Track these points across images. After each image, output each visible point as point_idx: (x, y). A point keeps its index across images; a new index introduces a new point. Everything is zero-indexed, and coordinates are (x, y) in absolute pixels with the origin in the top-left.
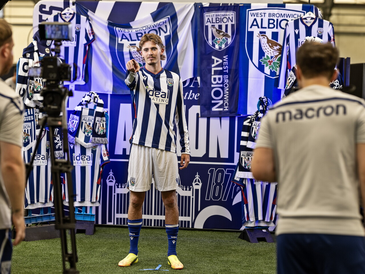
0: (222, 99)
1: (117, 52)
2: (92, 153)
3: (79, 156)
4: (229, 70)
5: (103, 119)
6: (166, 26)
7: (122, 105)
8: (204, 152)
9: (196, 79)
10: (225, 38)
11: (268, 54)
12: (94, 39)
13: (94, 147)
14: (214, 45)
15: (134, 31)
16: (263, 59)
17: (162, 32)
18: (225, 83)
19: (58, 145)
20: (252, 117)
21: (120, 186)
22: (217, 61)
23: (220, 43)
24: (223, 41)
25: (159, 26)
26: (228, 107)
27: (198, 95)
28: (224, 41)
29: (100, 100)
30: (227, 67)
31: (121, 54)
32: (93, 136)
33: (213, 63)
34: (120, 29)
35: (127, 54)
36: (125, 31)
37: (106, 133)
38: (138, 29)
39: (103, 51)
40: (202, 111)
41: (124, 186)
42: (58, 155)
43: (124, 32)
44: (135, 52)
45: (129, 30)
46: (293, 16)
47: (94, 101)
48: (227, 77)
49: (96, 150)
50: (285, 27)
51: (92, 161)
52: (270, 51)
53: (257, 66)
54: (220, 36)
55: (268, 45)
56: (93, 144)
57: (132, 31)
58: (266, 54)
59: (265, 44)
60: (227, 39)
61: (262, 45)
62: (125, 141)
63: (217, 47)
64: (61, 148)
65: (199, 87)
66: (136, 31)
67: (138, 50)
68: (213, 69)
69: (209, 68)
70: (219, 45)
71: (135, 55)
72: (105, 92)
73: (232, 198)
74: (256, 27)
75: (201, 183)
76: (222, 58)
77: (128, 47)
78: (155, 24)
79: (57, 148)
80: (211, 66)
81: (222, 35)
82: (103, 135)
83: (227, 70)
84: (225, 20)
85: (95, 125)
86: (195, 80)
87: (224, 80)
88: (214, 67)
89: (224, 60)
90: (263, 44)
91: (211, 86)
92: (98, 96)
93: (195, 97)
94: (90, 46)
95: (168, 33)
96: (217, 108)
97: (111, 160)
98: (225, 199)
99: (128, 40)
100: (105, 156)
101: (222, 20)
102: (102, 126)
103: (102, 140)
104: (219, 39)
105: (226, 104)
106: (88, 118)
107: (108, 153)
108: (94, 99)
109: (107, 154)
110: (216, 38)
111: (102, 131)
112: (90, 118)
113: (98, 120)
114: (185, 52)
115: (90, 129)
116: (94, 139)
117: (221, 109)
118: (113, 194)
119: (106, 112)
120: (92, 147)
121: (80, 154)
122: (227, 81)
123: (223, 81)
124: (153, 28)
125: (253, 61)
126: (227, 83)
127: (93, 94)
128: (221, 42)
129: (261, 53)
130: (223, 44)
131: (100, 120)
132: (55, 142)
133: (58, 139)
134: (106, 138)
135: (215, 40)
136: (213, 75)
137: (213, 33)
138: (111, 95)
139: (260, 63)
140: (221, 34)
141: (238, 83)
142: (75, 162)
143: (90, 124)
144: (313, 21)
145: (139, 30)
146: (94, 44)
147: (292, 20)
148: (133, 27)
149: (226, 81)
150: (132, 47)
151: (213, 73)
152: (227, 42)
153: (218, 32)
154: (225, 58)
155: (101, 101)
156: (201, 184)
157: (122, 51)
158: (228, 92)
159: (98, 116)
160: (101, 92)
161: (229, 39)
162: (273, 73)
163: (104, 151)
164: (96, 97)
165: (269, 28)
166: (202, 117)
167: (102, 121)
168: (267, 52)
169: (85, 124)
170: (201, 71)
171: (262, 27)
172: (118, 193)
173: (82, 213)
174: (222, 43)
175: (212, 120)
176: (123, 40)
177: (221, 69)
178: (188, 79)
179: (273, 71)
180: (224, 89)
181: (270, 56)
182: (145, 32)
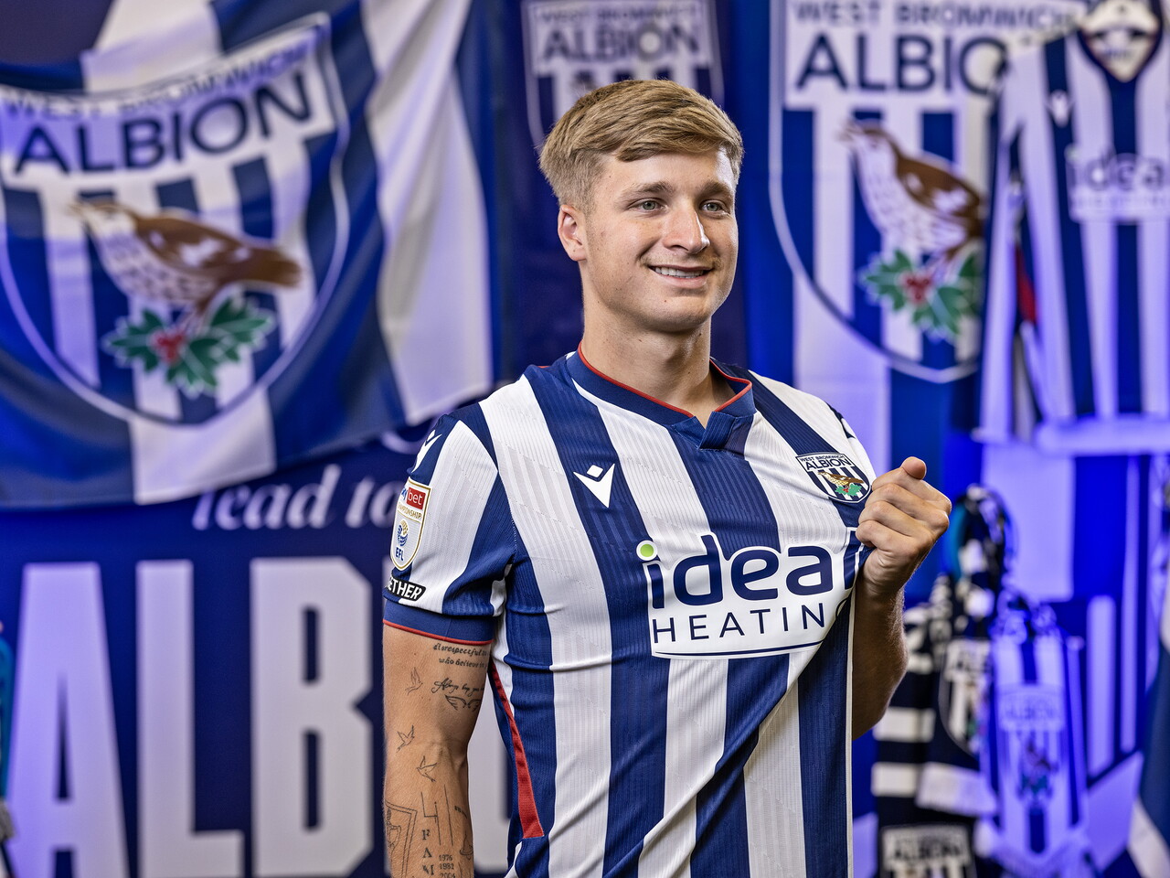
1: (9, 243)
6: (299, 81)
7: (39, 579)
11: (903, 238)
16: (877, 269)
20: (930, 622)
25: (265, 79)
35: (68, 252)
43: (48, 113)
44: (126, 243)
46: (1030, 18)
50: (995, 83)
55: (897, 186)
57: (101, 113)
58: (891, 242)
59: (885, 182)
61: (867, 189)
62: (63, 805)
74: (832, 81)
78: (239, 68)
84: (650, 42)
90: (876, 183)
95: (322, 122)
99: (64, 167)
101: (630, 44)
124: (224, 91)
129: (866, 237)
139: (859, 294)
144: (1140, 48)
145: (138, 104)
147: (1026, 41)
150: (97, 207)
157: (38, 236)
162: (937, 352)
165: (902, 85)
171: (864, 84)
179: (935, 338)
181: (912, 251)
182: (177, 119)
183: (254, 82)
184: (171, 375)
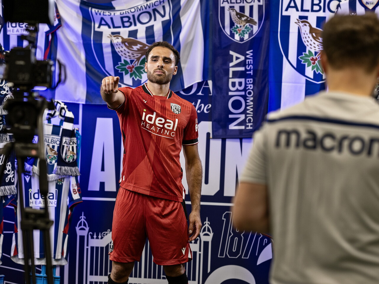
0: (244, 112)
1: (94, 44)
2: (56, 188)
3: (38, 193)
4: (255, 71)
5: (73, 140)
6: (164, 7)
7: (99, 120)
8: (218, 189)
9: (207, 84)
10: (249, 25)
11: (311, 48)
12: (60, 25)
13: (59, 181)
14: (232, 35)
15: (118, 13)
16: (304, 55)
17: (157, 15)
18: (249, 89)
19: (9, 177)
21: (95, 236)
22: (237, 58)
23: (241, 31)
24: (245, 30)
25: (154, 7)
26: (252, 124)
27: (209, 106)
28: (248, 29)
29: (69, 112)
30: (251, 67)
31: (99, 47)
32: (58, 165)
33: (232, 61)
34: (98, 11)
35: (107, 46)
36: (105, 14)
37: (77, 159)
38: (124, 11)
39: (72, 42)
40: (214, 130)
41: (101, 235)
42: (9, 192)
43: (103, 15)
44: (120, 45)
45: (110, 12)
47: (60, 115)
48: (251, 81)
49: (62, 185)
50: (336, 10)
51: (56, 201)
52: (313, 45)
53: (295, 66)
54: (241, 22)
55: (310, 36)
56: (58, 176)
57: (116, 14)
58: (308, 49)
59: (307, 34)
60: (252, 27)
61: (303, 36)
62: (103, 172)
63: (237, 37)
64: (12, 181)
65: (210, 95)
66: (121, 14)
67: (124, 41)
68: (231, 70)
69: (225, 67)
70: (240, 35)
71: (119, 48)
72: (74, 101)
73: (257, 255)
74: (294, 9)
75: (213, 232)
76: (245, 55)
77: (108, 37)
78: (149, 4)
79: (7, 181)
80: (229, 65)
81: (245, 20)
82: (72, 163)
83: (252, 71)
85: (61, 148)
86: (204, 85)
87: (247, 85)
88: (233, 67)
89: (248, 56)
90: (304, 34)
91: (228, 94)
92: (65, 107)
93: (205, 109)
94: (55, 35)
95: (167, 18)
96: (236, 125)
97: (84, 198)
98: (246, 255)
99: (109, 27)
100: (75, 193)
102: (71, 150)
103: (70, 170)
104: (240, 27)
105: (250, 120)
106: (51, 138)
107: (79, 188)
108: (61, 112)
109: (79, 190)
110: (236, 24)
111: (71, 157)
112: (54, 138)
113: (66, 141)
114: (191, 44)
115: (53, 154)
116: (60, 169)
117: (243, 127)
118: (86, 247)
119: (77, 130)
120: (56, 180)
121: (38, 190)
122: (251, 87)
123: (246, 87)
124: (145, 10)
125: (289, 58)
126: (252, 90)
127: (58, 104)
128: (243, 31)
129: (301, 47)
130: (247, 33)
131: (69, 141)
132: (5, 173)
133: (9, 169)
134: (77, 168)
135: (235, 28)
136: (231, 78)
137: (232, 17)
138: (83, 105)
140: (243, 19)
141: (267, 90)
142: (31, 202)
143: (53, 147)
145: (125, 13)
146: (59, 33)
148: (117, 8)
149: (249, 87)
151: (231, 76)
152: (252, 31)
153: (239, 16)
154: (248, 54)
155: (70, 114)
156: (211, 234)
157: (100, 43)
158: (252, 103)
159: (66, 136)
160: (70, 100)
161: (254, 26)
163: (74, 186)
164: (63, 108)
165: (313, 10)
166: (214, 137)
167: (71, 143)
168: (310, 46)
169: (47, 147)
170: (214, 72)
171: (302, 10)
172: (92, 245)
173: (41, 275)
174: (245, 32)
175: (229, 143)
176: (102, 27)
177: (242, 69)
178: (195, 84)
179: (317, 73)
180: (247, 98)
181: (313, 51)
182: (134, 16)
183: (152, 8)
184: (131, 76)
